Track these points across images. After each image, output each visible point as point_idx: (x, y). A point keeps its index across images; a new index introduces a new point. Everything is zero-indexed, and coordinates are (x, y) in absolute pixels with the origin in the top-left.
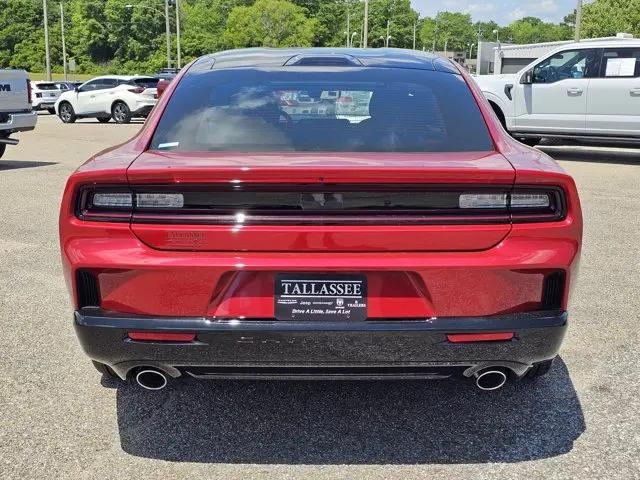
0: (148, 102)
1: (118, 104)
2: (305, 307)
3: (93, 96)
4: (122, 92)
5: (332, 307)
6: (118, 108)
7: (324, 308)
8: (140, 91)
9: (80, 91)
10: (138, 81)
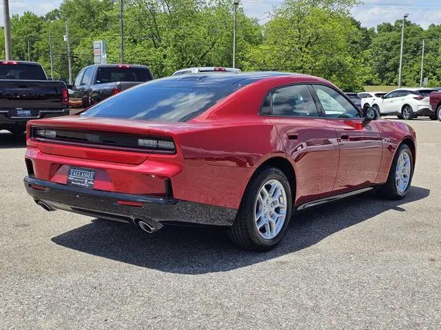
0: (426, 106)
1: (406, 106)
2: (75, 181)
3: (392, 102)
4: (410, 99)
5: (83, 183)
6: (406, 109)
7: (81, 182)
8: (421, 99)
9: (386, 98)
10: (421, 92)
